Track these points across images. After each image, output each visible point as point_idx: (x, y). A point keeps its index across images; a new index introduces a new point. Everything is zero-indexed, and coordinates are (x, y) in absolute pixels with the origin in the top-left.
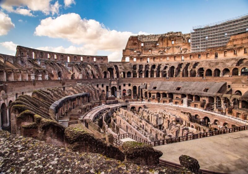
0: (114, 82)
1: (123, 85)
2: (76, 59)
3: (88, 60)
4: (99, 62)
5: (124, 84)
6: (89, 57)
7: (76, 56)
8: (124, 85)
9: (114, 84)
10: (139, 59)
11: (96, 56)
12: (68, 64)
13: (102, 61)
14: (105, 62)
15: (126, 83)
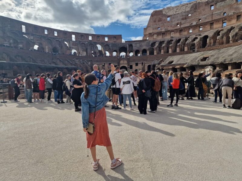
0: (124, 61)
1: (135, 65)
2: (82, 38)
3: (98, 39)
4: (111, 41)
5: (136, 63)
6: (99, 37)
7: (84, 34)
8: (137, 65)
9: (123, 64)
10: (161, 35)
11: (108, 35)
12: (72, 42)
13: (115, 40)
14: (118, 41)
15: (139, 62)
